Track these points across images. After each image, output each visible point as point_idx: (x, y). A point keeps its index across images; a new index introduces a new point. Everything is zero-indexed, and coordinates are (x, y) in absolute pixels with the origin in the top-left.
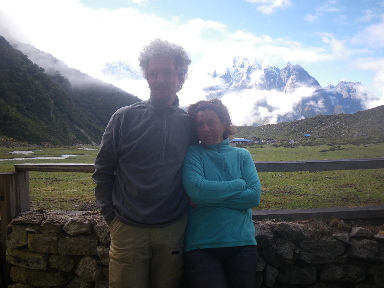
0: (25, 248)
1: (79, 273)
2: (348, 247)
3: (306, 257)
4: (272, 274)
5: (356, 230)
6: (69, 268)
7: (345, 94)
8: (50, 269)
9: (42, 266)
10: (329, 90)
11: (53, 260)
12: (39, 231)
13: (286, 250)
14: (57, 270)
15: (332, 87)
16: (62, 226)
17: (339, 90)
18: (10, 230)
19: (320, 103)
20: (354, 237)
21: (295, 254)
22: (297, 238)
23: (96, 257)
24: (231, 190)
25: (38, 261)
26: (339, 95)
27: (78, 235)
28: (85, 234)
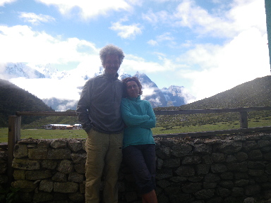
0: (26, 157)
1: (60, 169)
2: (193, 148)
3: (175, 153)
4: (161, 162)
5: (196, 141)
6: (53, 167)
7: (174, 93)
8: (42, 169)
9: (37, 167)
10: (164, 91)
11: (44, 163)
12: (36, 147)
13: (167, 150)
14: (46, 169)
15: (165, 89)
16: (50, 144)
17: (170, 91)
18: (17, 147)
19: (157, 100)
20: (196, 143)
21: (170, 152)
22: (170, 145)
23: (70, 160)
24: (144, 119)
25: (35, 164)
26: (170, 95)
27: (59, 148)
28: (64, 147)
